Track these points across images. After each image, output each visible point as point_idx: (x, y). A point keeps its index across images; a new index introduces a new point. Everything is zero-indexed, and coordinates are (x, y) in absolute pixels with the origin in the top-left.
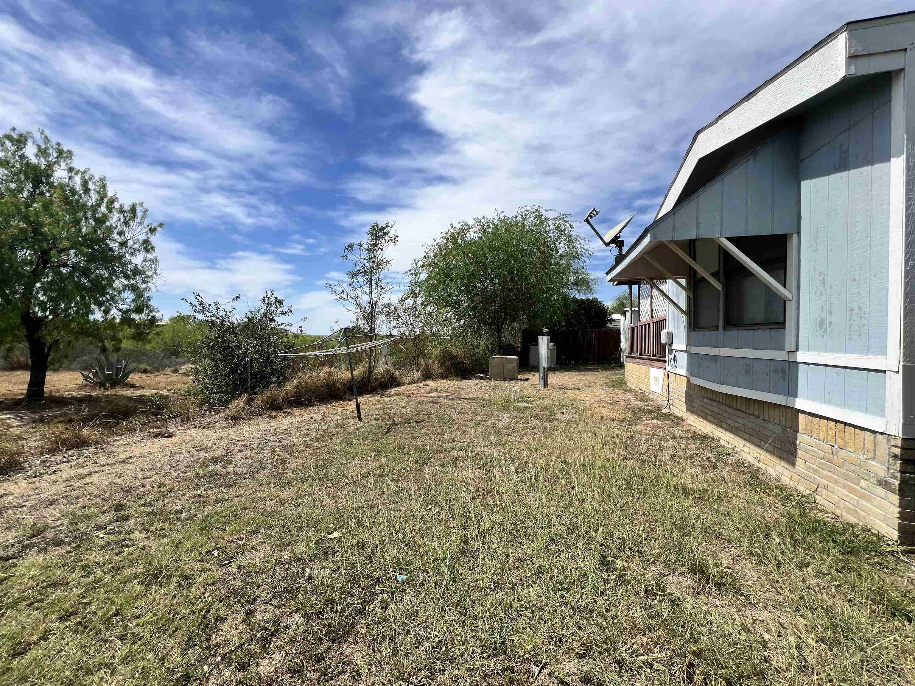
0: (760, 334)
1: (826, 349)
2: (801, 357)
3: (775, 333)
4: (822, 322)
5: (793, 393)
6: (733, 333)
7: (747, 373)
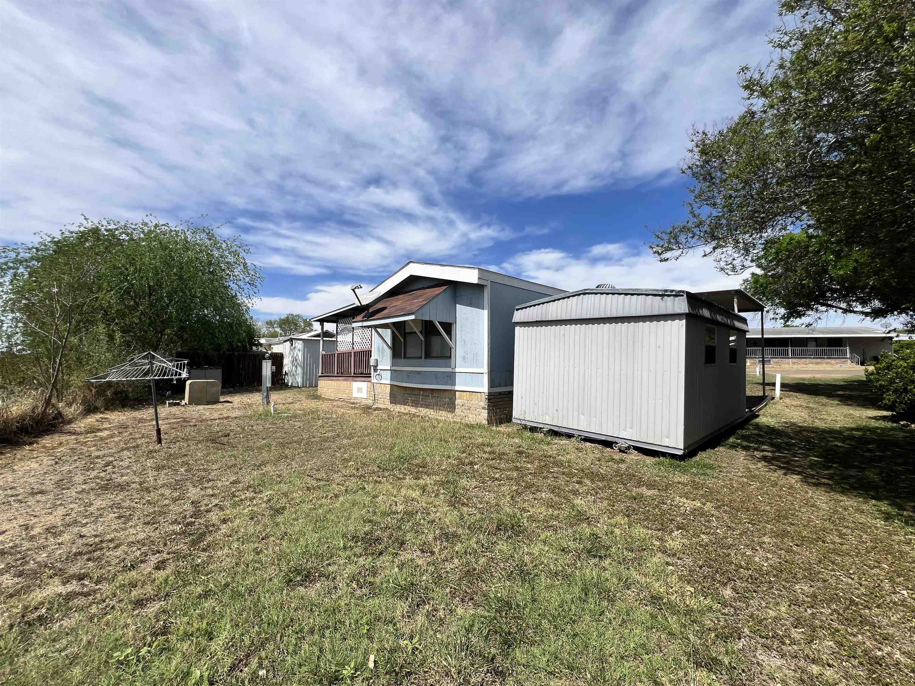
0: (441, 361)
1: (466, 367)
2: (457, 370)
3: (447, 361)
4: (464, 357)
5: (454, 384)
6: (429, 361)
7: (436, 378)
